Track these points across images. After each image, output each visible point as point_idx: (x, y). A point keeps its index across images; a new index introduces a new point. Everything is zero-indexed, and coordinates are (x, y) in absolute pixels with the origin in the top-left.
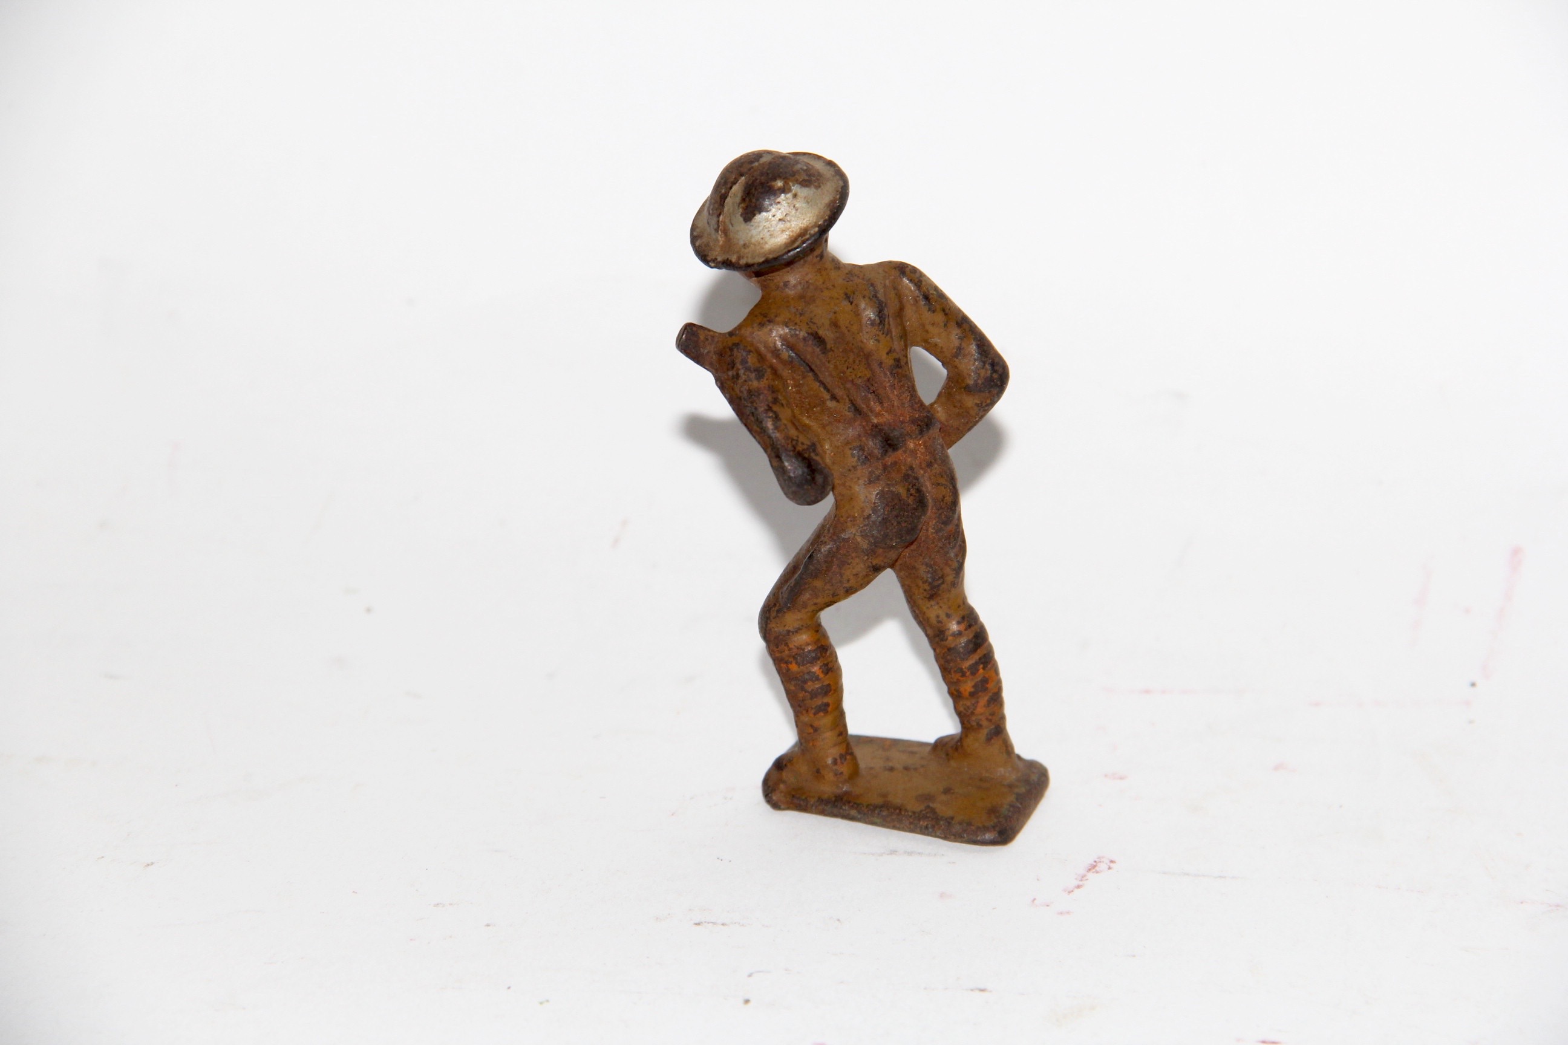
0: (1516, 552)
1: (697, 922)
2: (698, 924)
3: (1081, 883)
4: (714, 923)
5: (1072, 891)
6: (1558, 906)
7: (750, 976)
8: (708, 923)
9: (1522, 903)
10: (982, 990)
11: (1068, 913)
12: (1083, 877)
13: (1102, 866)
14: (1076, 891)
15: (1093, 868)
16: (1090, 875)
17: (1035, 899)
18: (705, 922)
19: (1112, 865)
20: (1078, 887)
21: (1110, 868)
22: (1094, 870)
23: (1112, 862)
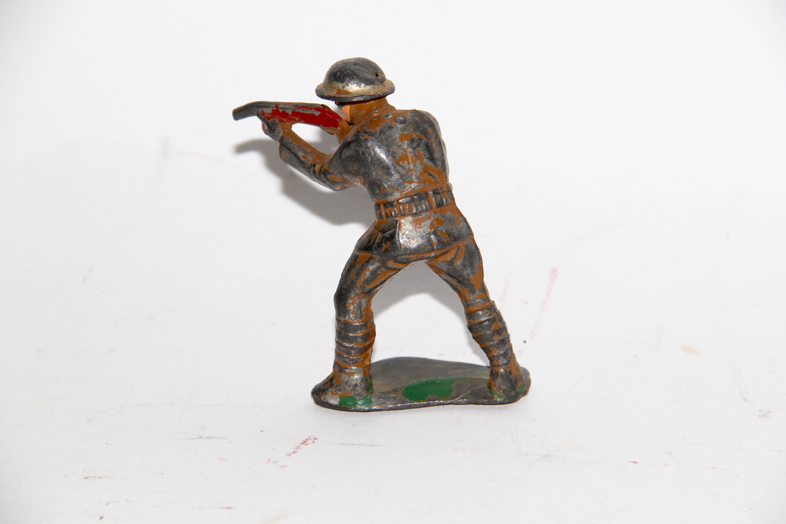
0: (554, 271)
1: (86, 477)
2: (86, 478)
3: (296, 450)
4: (95, 477)
5: (290, 455)
6: (546, 456)
7: (107, 504)
8: (92, 477)
9: (527, 455)
10: (229, 508)
11: (285, 466)
12: (298, 447)
13: (310, 441)
14: (293, 454)
15: (305, 442)
16: (303, 447)
17: (269, 460)
18: (90, 477)
19: (315, 441)
20: (294, 452)
21: (313, 442)
22: (305, 444)
23: (316, 439)
